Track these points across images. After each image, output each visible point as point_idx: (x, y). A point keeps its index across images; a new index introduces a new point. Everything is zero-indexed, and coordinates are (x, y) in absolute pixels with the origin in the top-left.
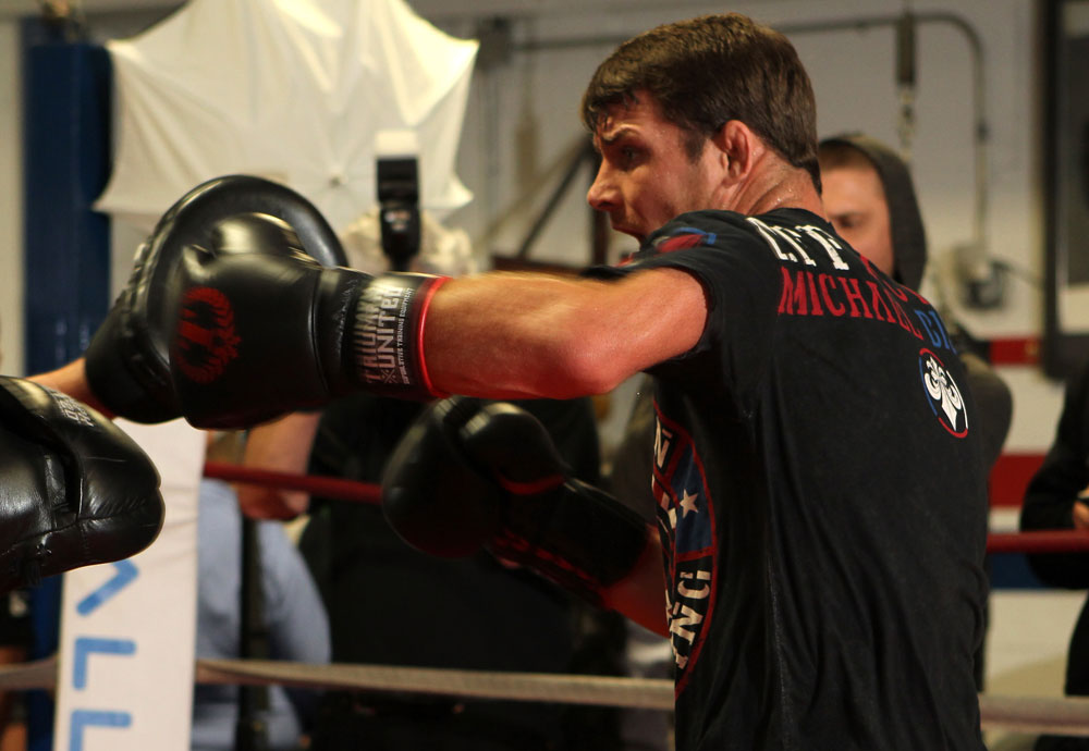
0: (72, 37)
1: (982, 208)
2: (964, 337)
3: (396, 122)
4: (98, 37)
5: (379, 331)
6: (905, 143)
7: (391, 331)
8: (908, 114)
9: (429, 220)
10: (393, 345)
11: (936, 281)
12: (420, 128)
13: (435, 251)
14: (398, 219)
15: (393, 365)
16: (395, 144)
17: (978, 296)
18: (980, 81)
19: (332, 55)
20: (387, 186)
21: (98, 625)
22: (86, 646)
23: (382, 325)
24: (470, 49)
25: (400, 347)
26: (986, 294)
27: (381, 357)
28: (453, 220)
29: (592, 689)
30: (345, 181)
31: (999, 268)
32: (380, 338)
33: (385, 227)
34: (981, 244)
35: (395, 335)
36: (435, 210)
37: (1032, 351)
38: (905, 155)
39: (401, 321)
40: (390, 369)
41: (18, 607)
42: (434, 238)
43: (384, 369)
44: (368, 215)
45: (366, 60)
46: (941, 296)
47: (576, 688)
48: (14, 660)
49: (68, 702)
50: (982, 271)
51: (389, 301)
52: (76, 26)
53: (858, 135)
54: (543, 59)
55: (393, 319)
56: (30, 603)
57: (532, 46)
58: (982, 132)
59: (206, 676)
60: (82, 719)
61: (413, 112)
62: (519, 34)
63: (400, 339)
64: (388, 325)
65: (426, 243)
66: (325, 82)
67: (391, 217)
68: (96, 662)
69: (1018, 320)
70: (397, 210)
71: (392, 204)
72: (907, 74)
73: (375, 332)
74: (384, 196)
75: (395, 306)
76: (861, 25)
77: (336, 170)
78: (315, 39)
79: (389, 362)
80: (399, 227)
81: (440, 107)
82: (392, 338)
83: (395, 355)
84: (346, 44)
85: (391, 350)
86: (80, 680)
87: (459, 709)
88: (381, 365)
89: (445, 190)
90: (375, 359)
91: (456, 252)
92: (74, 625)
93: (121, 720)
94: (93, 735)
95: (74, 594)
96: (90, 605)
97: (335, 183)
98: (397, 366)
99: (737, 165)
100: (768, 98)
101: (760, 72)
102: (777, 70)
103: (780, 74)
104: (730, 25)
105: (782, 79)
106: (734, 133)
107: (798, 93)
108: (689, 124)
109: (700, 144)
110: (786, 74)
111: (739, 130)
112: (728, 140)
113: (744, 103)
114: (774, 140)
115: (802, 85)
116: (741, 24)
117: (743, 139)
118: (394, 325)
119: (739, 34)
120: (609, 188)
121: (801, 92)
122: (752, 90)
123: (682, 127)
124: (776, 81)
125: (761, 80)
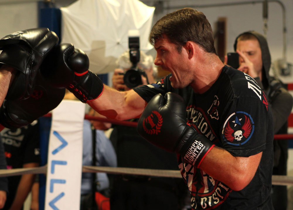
0: (51, 6)
1: (285, 50)
2: (281, 83)
3: (134, 28)
4: (58, 6)
5: (193, 152)
6: (265, 33)
7: (196, 155)
8: (266, 25)
9: (142, 53)
10: (195, 157)
11: (273, 69)
12: (140, 29)
13: (144, 61)
14: (134, 53)
15: (192, 161)
16: (133, 33)
17: (284, 72)
18: (284, 17)
19: (117, 11)
20: (131, 44)
21: (57, 157)
22: (54, 163)
23: (195, 152)
24: (153, 9)
25: (196, 159)
26: (286, 72)
27: (190, 158)
28: (148, 53)
30: (121, 43)
31: (289, 65)
33: (131, 55)
34: (285, 59)
35: (196, 156)
36: (144, 50)
38: (265, 36)
39: (199, 154)
41: (37, 152)
42: (144, 58)
44: (127, 52)
45: (126, 12)
46: (274, 73)
48: (36, 166)
49: (50, 177)
50: (285, 66)
52: (52, 4)
53: (253, 31)
55: (198, 152)
56: (40, 151)
57: (169, 8)
58: (285, 30)
59: (85, 170)
60: (53, 181)
61: (138, 25)
62: (165, 5)
63: (197, 157)
64: (196, 152)
65: (141, 59)
66: (116, 18)
67: (132, 52)
68: (57, 167)
70: (133, 50)
71: (132, 49)
72: (266, 15)
74: (130, 47)
75: (200, 149)
76: (253, 3)
77: (118, 40)
78: (113, 7)
80: (134, 55)
81: (145, 24)
82: (195, 156)
83: (194, 160)
84: (121, 8)
85: (194, 158)
86: (53, 171)
87: (149, 179)
89: (146, 45)
90: (189, 157)
91: (149, 61)
92: (51, 158)
93: (63, 182)
94: (56, 186)
95: (51, 148)
96: (55, 152)
97: (118, 44)
98: (193, 162)
99: (191, 53)
100: (197, 33)
101: (194, 26)
102: (199, 25)
103: (200, 26)
104: (186, 13)
105: (201, 27)
106: (188, 45)
107: (206, 30)
108: (177, 43)
109: (181, 48)
110: (202, 26)
111: (190, 44)
112: (187, 47)
113: (191, 36)
114: (201, 44)
115: (206, 27)
116: (188, 12)
117: (191, 46)
118: (197, 154)
119: (188, 15)
120: (159, 60)
121: (206, 29)
122: (192, 32)
123: (176, 44)
124: (199, 28)
125: (194, 28)
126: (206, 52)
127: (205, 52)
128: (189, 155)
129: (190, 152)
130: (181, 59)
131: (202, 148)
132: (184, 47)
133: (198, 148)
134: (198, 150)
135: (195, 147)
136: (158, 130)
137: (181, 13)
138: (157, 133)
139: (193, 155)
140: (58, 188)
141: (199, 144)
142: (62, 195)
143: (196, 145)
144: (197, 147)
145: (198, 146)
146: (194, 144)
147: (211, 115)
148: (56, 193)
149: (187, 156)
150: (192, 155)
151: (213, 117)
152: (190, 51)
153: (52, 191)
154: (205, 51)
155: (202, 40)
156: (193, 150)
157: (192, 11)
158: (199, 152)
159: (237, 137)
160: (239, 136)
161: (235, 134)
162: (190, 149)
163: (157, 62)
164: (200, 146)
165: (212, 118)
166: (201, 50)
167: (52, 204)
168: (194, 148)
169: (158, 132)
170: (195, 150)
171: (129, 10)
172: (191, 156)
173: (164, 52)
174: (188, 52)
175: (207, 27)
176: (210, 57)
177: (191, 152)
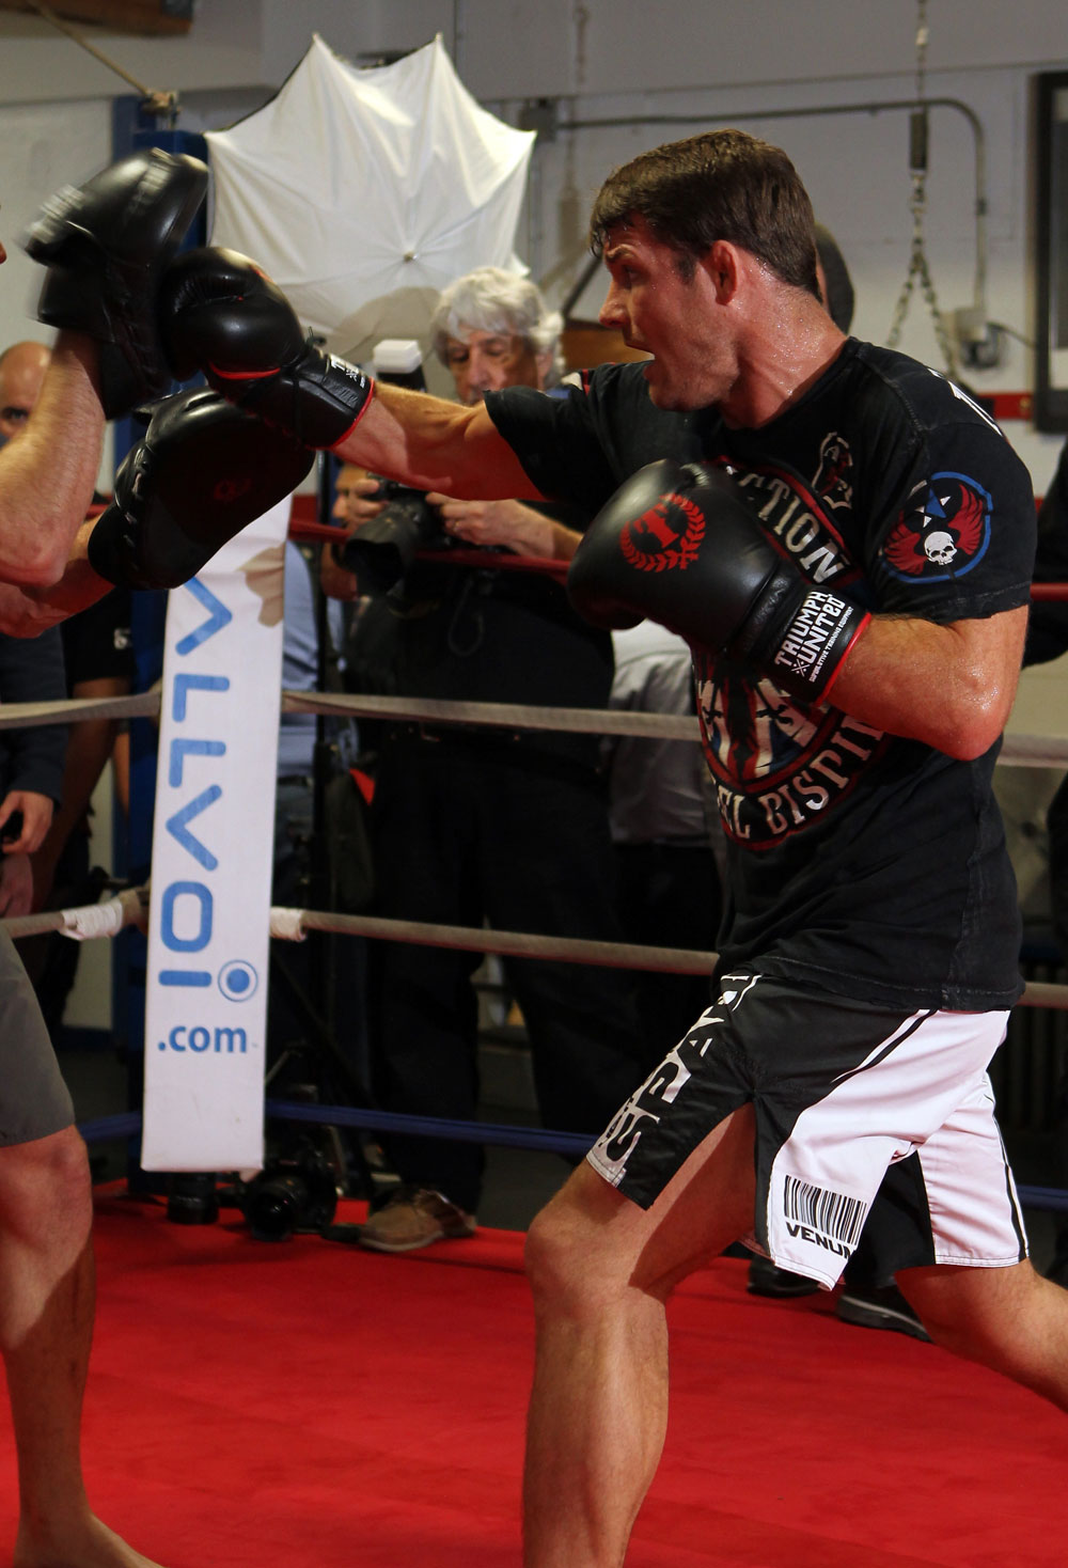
1: (981, 276)
5: (814, 628)
7: (826, 634)
8: (920, 194)
10: (822, 645)
15: (811, 661)
17: (976, 356)
18: (980, 159)
19: (405, 145)
21: (197, 663)
22: (186, 682)
23: (820, 624)
24: (530, 137)
25: (827, 650)
26: (984, 354)
27: (803, 649)
29: (641, 723)
30: (417, 257)
31: (996, 329)
32: (811, 633)
34: (979, 308)
35: (828, 638)
37: (1025, 404)
39: (838, 630)
40: (806, 663)
41: (120, 641)
43: (801, 660)
45: (437, 148)
47: (628, 721)
49: (170, 731)
50: (982, 334)
51: (831, 608)
54: (583, 135)
55: (832, 624)
56: (129, 637)
57: (573, 125)
58: (982, 207)
59: (291, 704)
60: (182, 747)
61: (478, 195)
62: (563, 116)
63: (831, 643)
64: (824, 626)
66: (400, 169)
68: (193, 696)
69: (1013, 378)
72: (920, 160)
73: (810, 626)
75: (836, 615)
76: (872, 108)
77: (409, 248)
78: (390, 128)
79: (810, 657)
81: (502, 191)
83: (819, 654)
84: (419, 132)
85: (818, 649)
86: (180, 713)
88: (799, 656)
90: (798, 647)
92: (174, 664)
93: (216, 749)
94: (191, 762)
95: (174, 634)
96: (188, 645)
97: (408, 259)
98: (815, 664)
99: (727, 283)
100: (752, 215)
101: (742, 191)
102: (761, 187)
103: (764, 192)
104: (719, 144)
105: (766, 196)
106: (719, 253)
107: (783, 207)
108: (680, 245)
109: (692, 264)
110: (770, 190)
111: (724, 250)
112: (716, 260)
113: (728, 223)
114: (764, 256)
115: (788, 197)
116: (729, 143)
117: (728, 259)
118: (831, 630)
119: (724, 154)
120: (618, 307)
121: (787, 205)
122: (735, 209)
123: (674, 248)
124: (760, 199)
125: (743, 198)
126: (784, 282)
127: (779, 285)
128: (801, 641)
129: (802, 630)
130: (692, 301)
131: (843, 611)
132: (701, 262)
133: (831, 612)
134: (829, 617)
135: (819, 609)
136: (688, 552)
137: (703, 146)
138: (683, 566)
139: (814, 638)
140: (199, 772)
141: (829, 601)
142: (214, 793)
143: (819, 604)
144: (825, 609)
145: (826, 606)
146: (813, 602)
147: (827, 498)
148: (192, 788)
149: (790, 648)
150: (809, 637)
151: (835, 502)
152: (725, 277)
153: (176, 780)
154: (778, 278)
155: (769, 241)
156: (813, 618)
157: (742, 139)
158: (836, 625)
159: (936, 553)
160: (941, 552)
161: (926, 547)
162: (801, 618)
163: (609, 312)
164: (835, 607)
165: (834, 505)
166: (766, 277)
167: (176, 827)
168: (816, 614)
169: (688, 559)
170: (820, 619)
171: (447, 139)
172: (807, 643)
173: (632, 276)
174: (718, 280)
175: (791, 196)
176: (801, 302)
177: (807, 628)
